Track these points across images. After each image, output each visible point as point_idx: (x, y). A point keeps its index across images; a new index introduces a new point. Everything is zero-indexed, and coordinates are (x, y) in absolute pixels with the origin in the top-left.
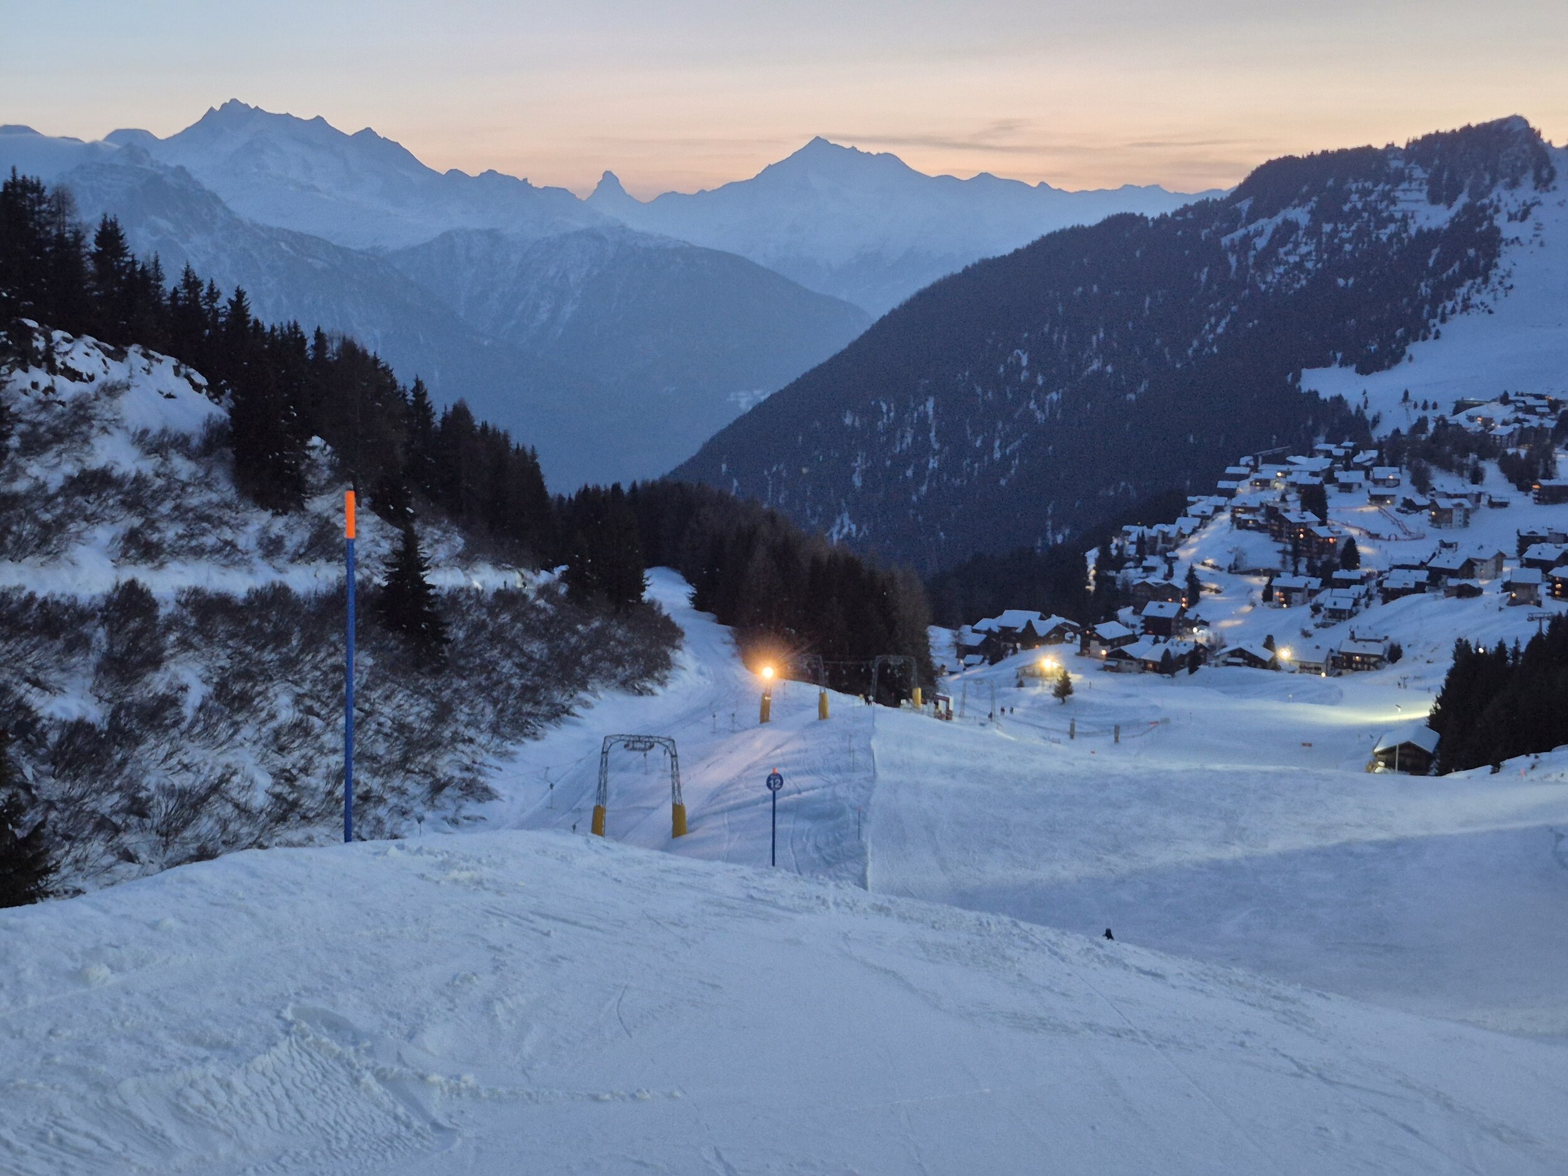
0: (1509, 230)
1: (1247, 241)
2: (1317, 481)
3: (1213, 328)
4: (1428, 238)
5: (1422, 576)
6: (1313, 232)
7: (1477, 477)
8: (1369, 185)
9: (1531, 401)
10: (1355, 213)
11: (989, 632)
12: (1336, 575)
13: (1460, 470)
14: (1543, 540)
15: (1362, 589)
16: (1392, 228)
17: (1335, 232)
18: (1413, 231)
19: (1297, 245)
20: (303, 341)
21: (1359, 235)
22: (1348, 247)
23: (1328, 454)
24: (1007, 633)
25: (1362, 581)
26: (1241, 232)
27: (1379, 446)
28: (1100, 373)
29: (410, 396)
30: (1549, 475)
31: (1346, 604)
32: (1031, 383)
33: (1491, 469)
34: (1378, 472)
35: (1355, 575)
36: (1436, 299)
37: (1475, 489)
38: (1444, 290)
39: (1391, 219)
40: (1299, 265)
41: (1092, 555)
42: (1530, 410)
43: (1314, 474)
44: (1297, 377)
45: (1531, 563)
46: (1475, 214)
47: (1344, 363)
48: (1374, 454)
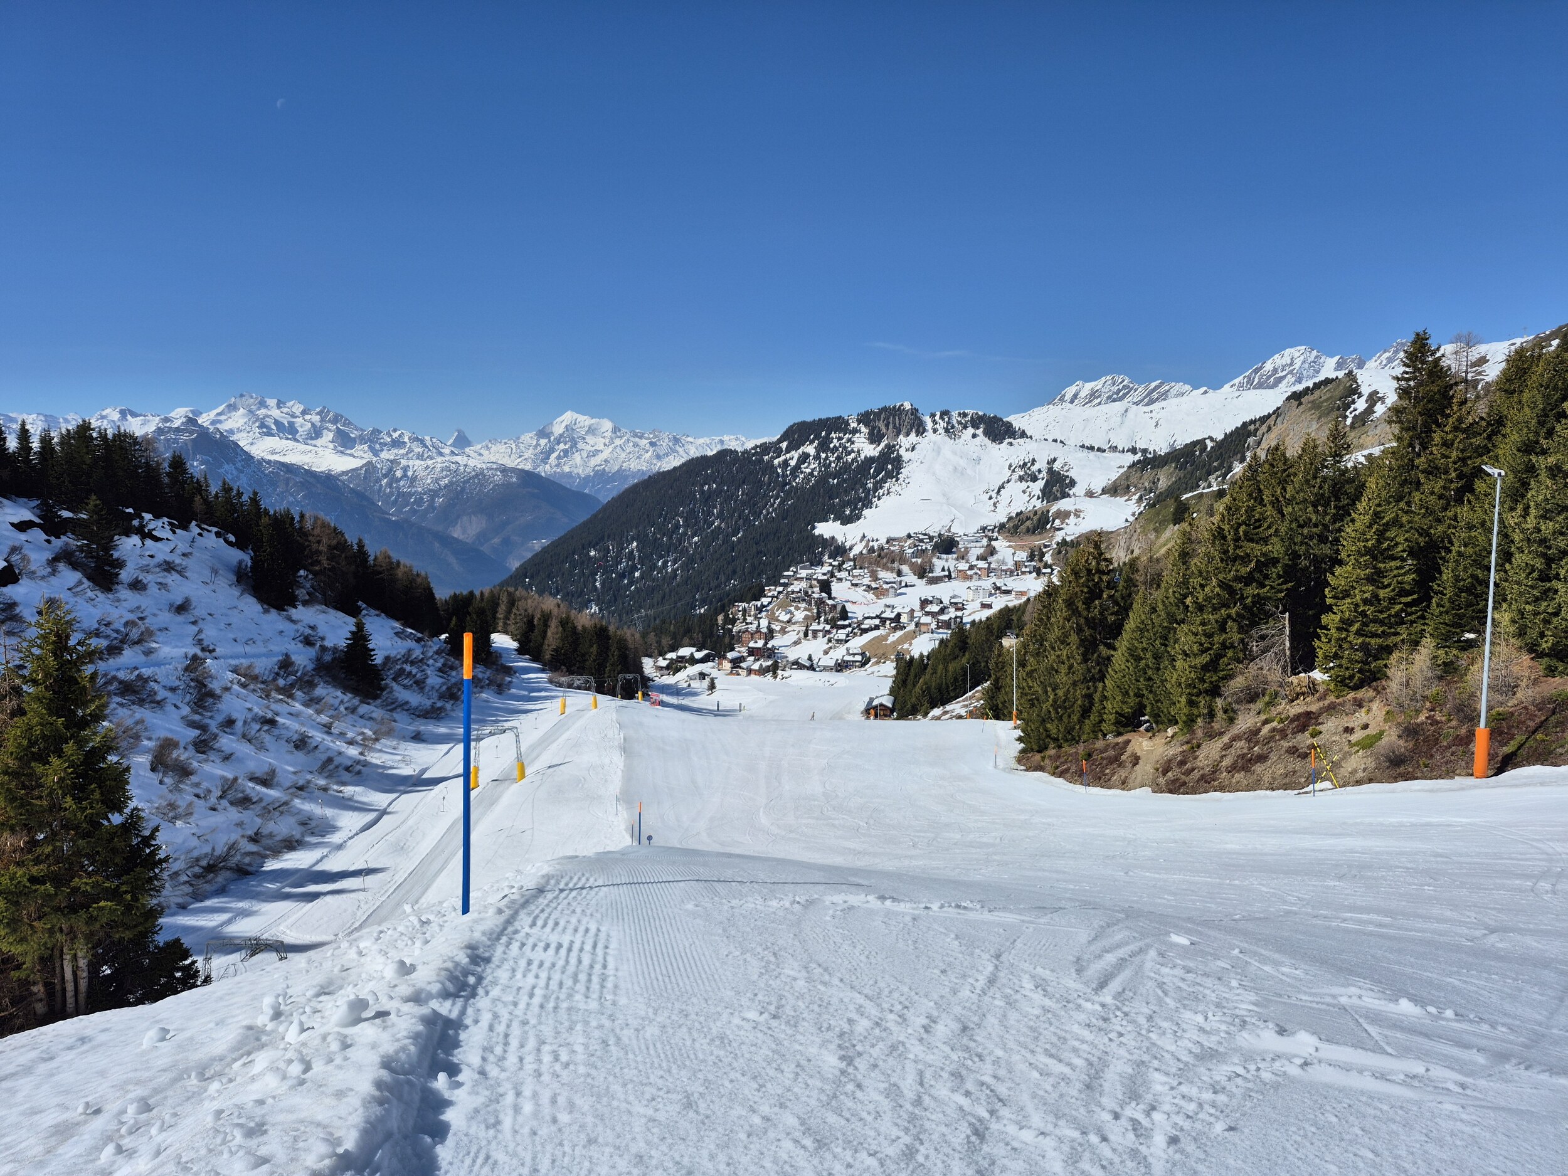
0: (905, 456)
1: (786, 463)
2: (825, 577)
3: (772, 505)
4: (870, 460)
5: (877, 622)
6: (817, 457)
7: (899, 573)
8: (841, 435)
9: (921, 537)
10: (836, 449)
11: (672, 659)
12: (840, 623)
13: (892, 570)
14: (931, 602)
15: (850, 629)
16: (853, 455)
17: (827, 458)
18: (863, 457)
19: (809, 464)
20: (293, 518)
21: (839, 458)
22: (833, 465)
23: (831, 565)
24: (681, 659)
25: (849, 625)
26: (782, 458)
27: (854, 560)
28: (719, 527)
29: (355, 547)
30: (931, 571)
31: (843, 637)
32: (685, 533)
33: (905, 569)
34: (856, 572)
35: (846, 622)
36: (875, 489)
37: (899, 579)
38: (878, 485)
39: (853, 451)
40: (811, 474)
41: (720, 618)
42: (921, 541)
43: (824, 574)
44: (814, 528)
45: (928, 614)
46: (890, 448)
47: (835, 520)
48: (852, 563)
